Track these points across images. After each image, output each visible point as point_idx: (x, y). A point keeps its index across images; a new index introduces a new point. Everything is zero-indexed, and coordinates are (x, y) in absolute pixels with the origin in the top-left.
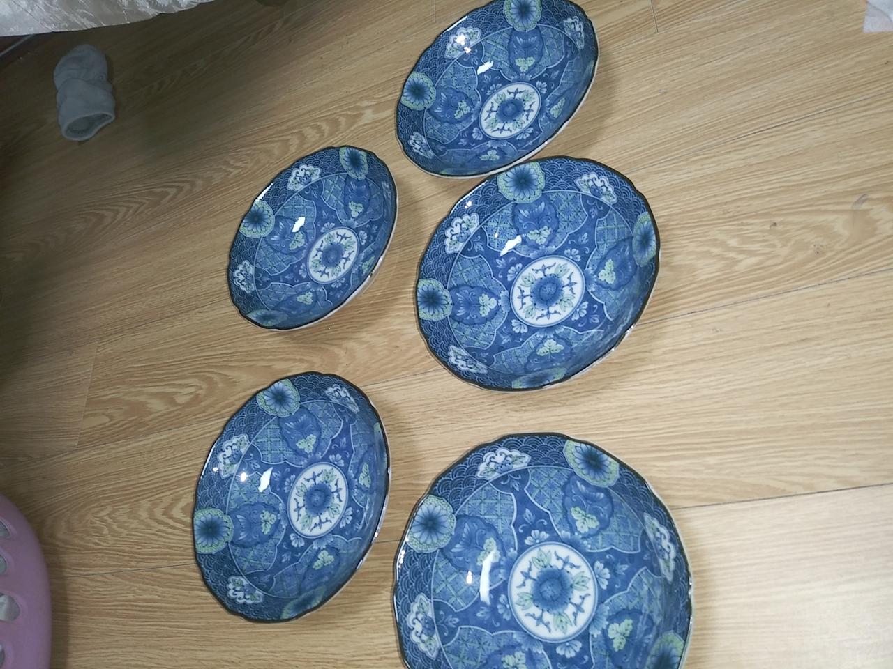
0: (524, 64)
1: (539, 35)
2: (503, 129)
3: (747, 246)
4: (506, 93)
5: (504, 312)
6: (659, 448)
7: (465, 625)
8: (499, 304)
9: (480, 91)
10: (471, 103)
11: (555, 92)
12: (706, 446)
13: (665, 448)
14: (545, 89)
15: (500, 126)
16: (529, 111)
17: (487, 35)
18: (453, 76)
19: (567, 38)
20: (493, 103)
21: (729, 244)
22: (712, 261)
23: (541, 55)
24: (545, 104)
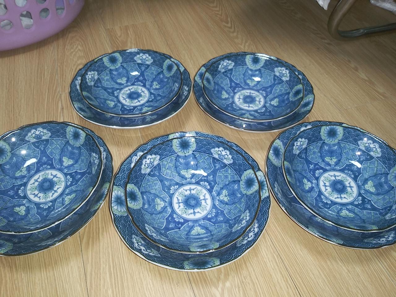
0: (370, 186)
1: (389, 190)
2: (326, 186)
3: (226, 292)
4: (349, 181)
5: (183, 181)
6: (115, 266)
7: (40, 152)
8: (188, 179)
9: (346, 166)
10: (337, 164)
11: (357, 210)
12: (117, 288)
13: (115, 269)
14: (357, 203)
15: (327, 184)
16: (341, 198)
17: (379, 160)
18: (349, 149)
19: (391, 207)
20: (340, 176)
21: (226, 282)
22: (216, 275)
23: (378, 194)
24: (348, 206)
